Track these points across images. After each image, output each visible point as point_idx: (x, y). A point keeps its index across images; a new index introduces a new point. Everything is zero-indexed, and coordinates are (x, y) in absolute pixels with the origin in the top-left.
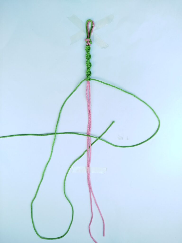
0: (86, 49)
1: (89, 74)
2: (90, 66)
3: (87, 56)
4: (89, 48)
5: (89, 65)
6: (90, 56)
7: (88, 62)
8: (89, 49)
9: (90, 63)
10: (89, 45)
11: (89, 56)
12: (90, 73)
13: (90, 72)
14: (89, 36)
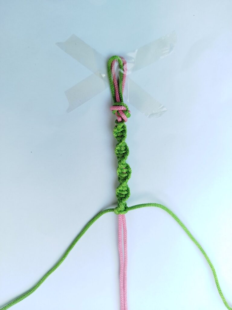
0: (116, 130)
1: (126, 193)
2: (128, 173)
3: (118, 148)
4: (123, 127)
5: (125, 171)
6: (126, 149)
8: (124, 131)
9: (127, 167)
10: (123, 121)
11: (123, 149)
12: (128, 190)
13: (126, 189)
14: (118, 96)
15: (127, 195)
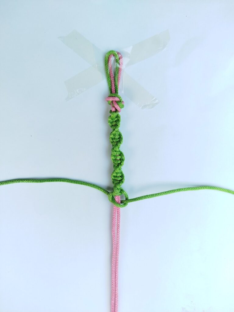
0: (110, 119)
6: (120, 138)
7: (115, 151)
8: (118, 121)
10: (116, 111)
11: (117, 137)
12: (122, 176)
14: (113, 88)
15: (121, 181)
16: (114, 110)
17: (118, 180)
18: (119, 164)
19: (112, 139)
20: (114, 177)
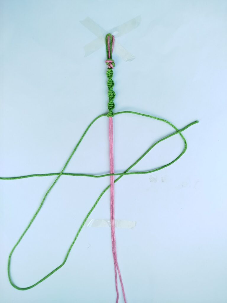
7: (110, 90)
8: (112, 73)
9: (113, 92)
11: (111, 83)
13: (113, 104)
14: (109, 56)
15: (113, 107)
16: (110, 67)
17: (111, 106)
18: (113, 98)
19: (109, 84)
20: (110, 104)
